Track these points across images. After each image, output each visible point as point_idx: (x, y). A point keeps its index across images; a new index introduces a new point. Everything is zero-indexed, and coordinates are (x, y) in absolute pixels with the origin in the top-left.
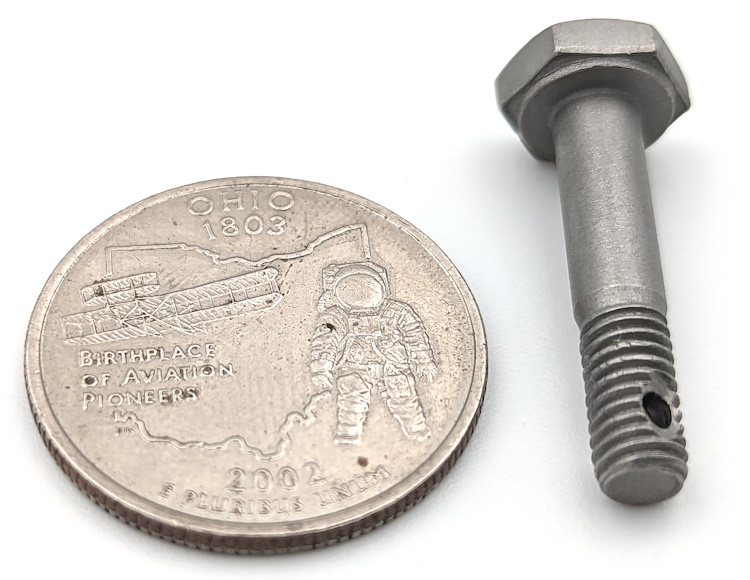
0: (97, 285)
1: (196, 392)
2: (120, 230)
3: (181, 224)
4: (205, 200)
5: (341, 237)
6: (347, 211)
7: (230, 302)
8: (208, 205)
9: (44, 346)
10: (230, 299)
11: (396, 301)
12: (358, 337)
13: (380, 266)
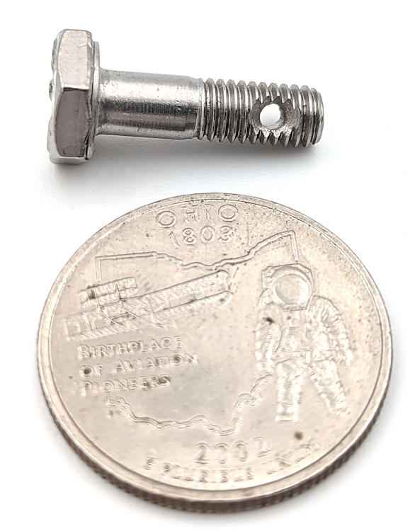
0: (90, 290)
1: (168, 379)
3: (152, 236)
4: (170, 214)
5: (275, 243)
6: (279, 221)
7: (192, 301)
8: (172, 219)
9: (52, 343)
10: (192, 298)
11: (319, 297)
12: (291, 328)
13: (306, 267)
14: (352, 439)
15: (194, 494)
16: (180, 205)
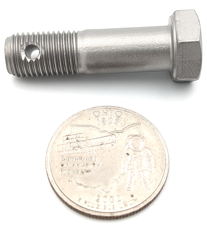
0: (67, 136)
1: (90, 171)
2: (75, 120)
3: (91, 120)
4: (98, 112)
5: (134, 127)
6: (136, 119)
7: (102, 144)
8: (99, 114)
9: (51, 154)
10: (102, 143)
11: (146, 148)
12: (135, 158)
13: (143, 137)
14: (150, 199)
15: (94, 212)
16: (102, 110)
